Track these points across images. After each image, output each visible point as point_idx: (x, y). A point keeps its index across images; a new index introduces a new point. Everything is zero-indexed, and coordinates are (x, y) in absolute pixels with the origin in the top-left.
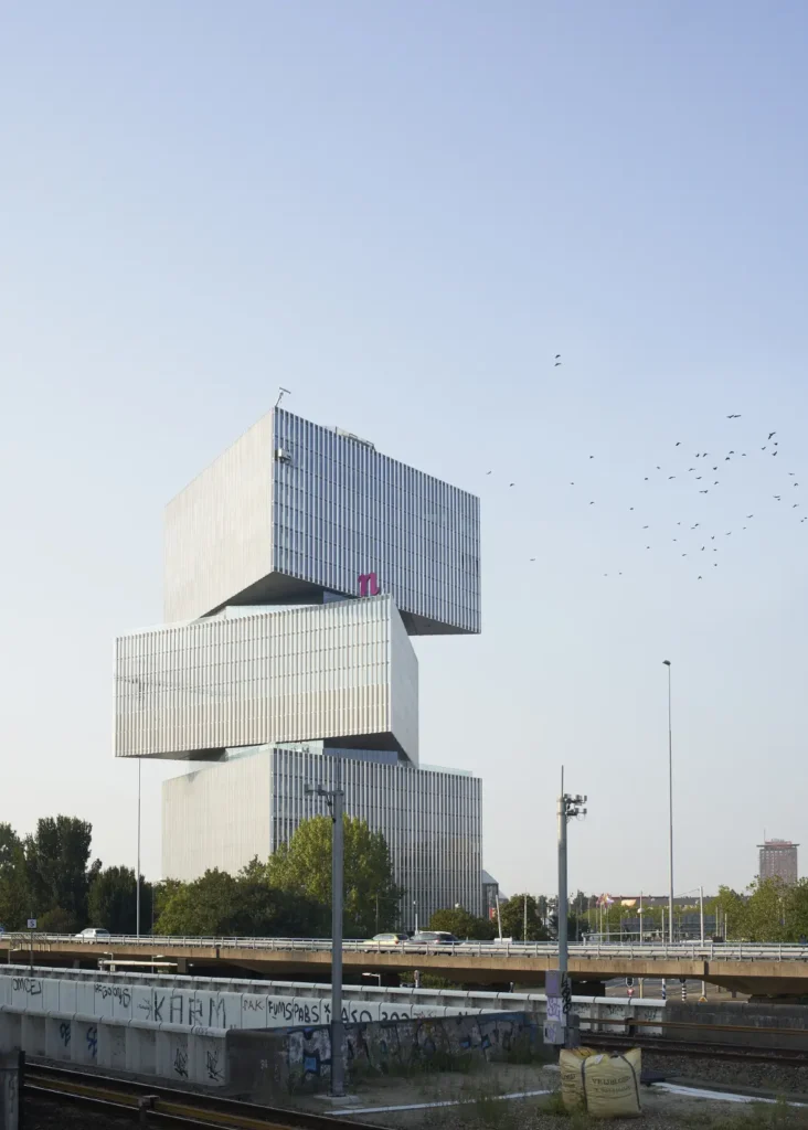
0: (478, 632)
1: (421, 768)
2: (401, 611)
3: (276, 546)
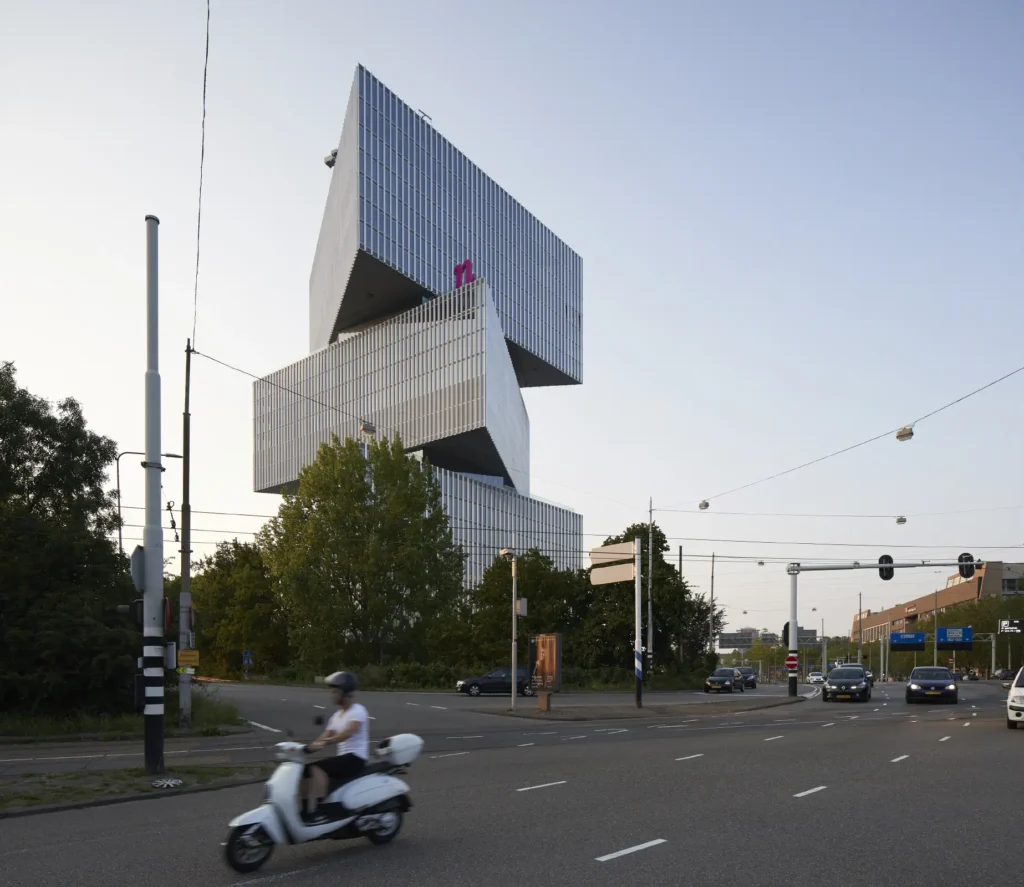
0: (579, 383)
3: (362, 221)
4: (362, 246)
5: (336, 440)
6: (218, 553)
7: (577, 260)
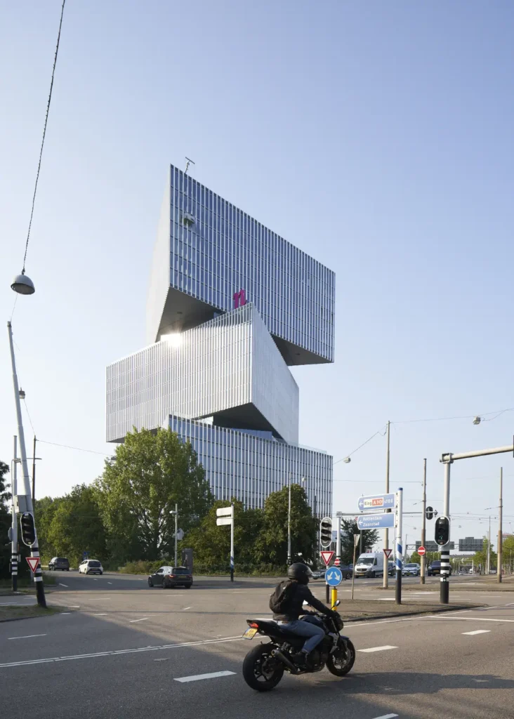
0: (331, 362)
1: (300, 447)
2: (271, 335)
3: (171, 268)
4: (171, 285)
5: (136, 430)
6: (73, 492)
7: (330, 275)
